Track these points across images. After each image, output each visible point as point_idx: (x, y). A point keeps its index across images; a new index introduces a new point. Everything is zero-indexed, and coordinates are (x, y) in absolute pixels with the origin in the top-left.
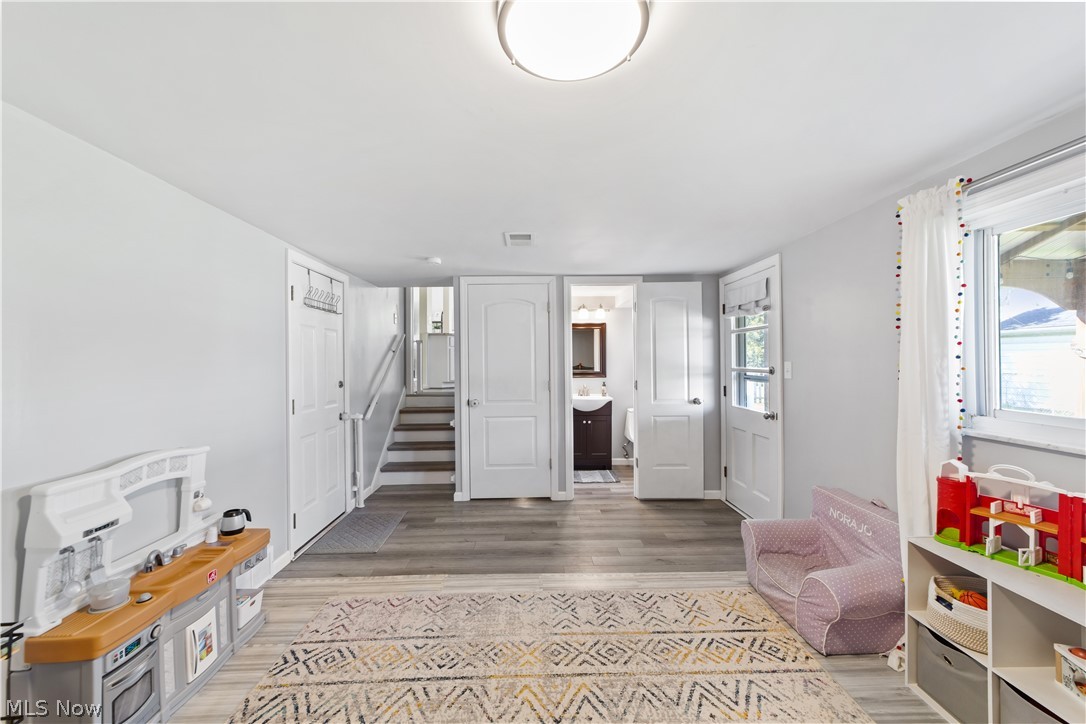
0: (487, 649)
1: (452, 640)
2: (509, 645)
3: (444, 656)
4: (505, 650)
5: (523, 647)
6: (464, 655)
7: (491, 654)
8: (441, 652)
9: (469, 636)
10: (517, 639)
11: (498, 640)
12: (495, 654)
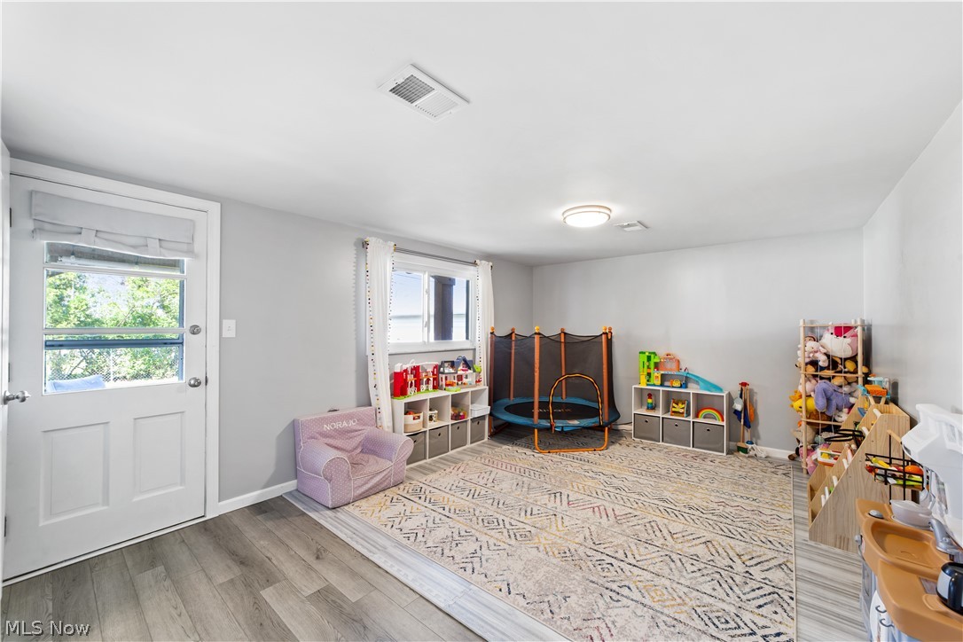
0: (570, 559)
1: (594, 579)
2: (550, 553)
3: (606, 570)
4: (556, 552)
5: (541, 548)
6: (589, 563)
7: (568, 554)
8: (608, 574)
9: (578, 575)
10: (542, 555)
11: (555, 561)
12: (565, 555)
